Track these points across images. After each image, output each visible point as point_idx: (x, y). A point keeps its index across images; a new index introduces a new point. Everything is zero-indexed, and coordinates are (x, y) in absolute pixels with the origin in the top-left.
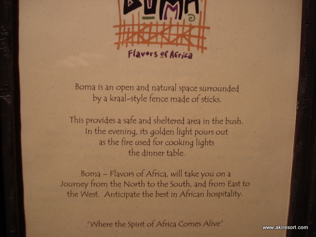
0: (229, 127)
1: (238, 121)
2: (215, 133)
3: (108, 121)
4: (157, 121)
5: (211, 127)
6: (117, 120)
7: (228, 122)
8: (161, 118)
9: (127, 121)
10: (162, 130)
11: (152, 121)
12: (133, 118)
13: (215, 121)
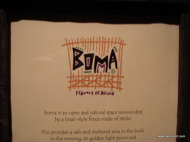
0: (137, 134)
1: (142, 131)
2: (128, 138)
3: (64, 132)
4: (94, 132)
5: (126, 134)
6: (69, 132)
7: (136, 131)
8: (96, 130)
9: (75, 132)
10: (97, 137)
11: (91, 132)
12: (79, 131)
13: (128, 131)
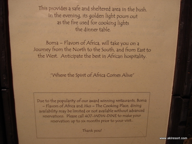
0: (138, 13)
1: (144, 10)
2: (129, 17)
3: (63, 9)
4: (93, 9)
5: (127, 13)
6: (68, 8)
7: (137, 10)
8: (96, 7)
9: (74, 8)
10: (97, 14)
11: (90, 9)
12: (78, 7)
13: (130, 9)
